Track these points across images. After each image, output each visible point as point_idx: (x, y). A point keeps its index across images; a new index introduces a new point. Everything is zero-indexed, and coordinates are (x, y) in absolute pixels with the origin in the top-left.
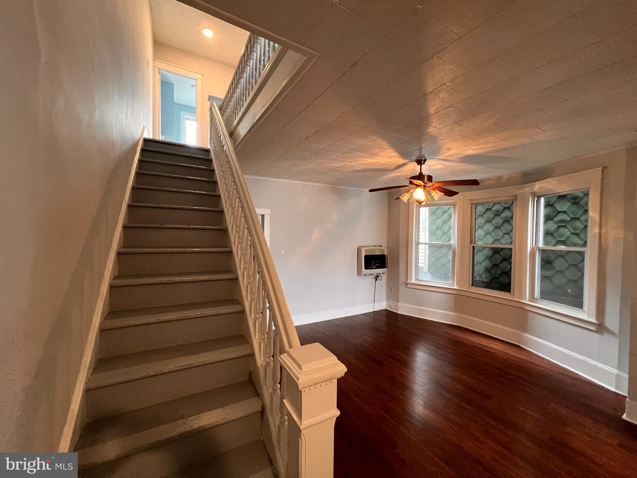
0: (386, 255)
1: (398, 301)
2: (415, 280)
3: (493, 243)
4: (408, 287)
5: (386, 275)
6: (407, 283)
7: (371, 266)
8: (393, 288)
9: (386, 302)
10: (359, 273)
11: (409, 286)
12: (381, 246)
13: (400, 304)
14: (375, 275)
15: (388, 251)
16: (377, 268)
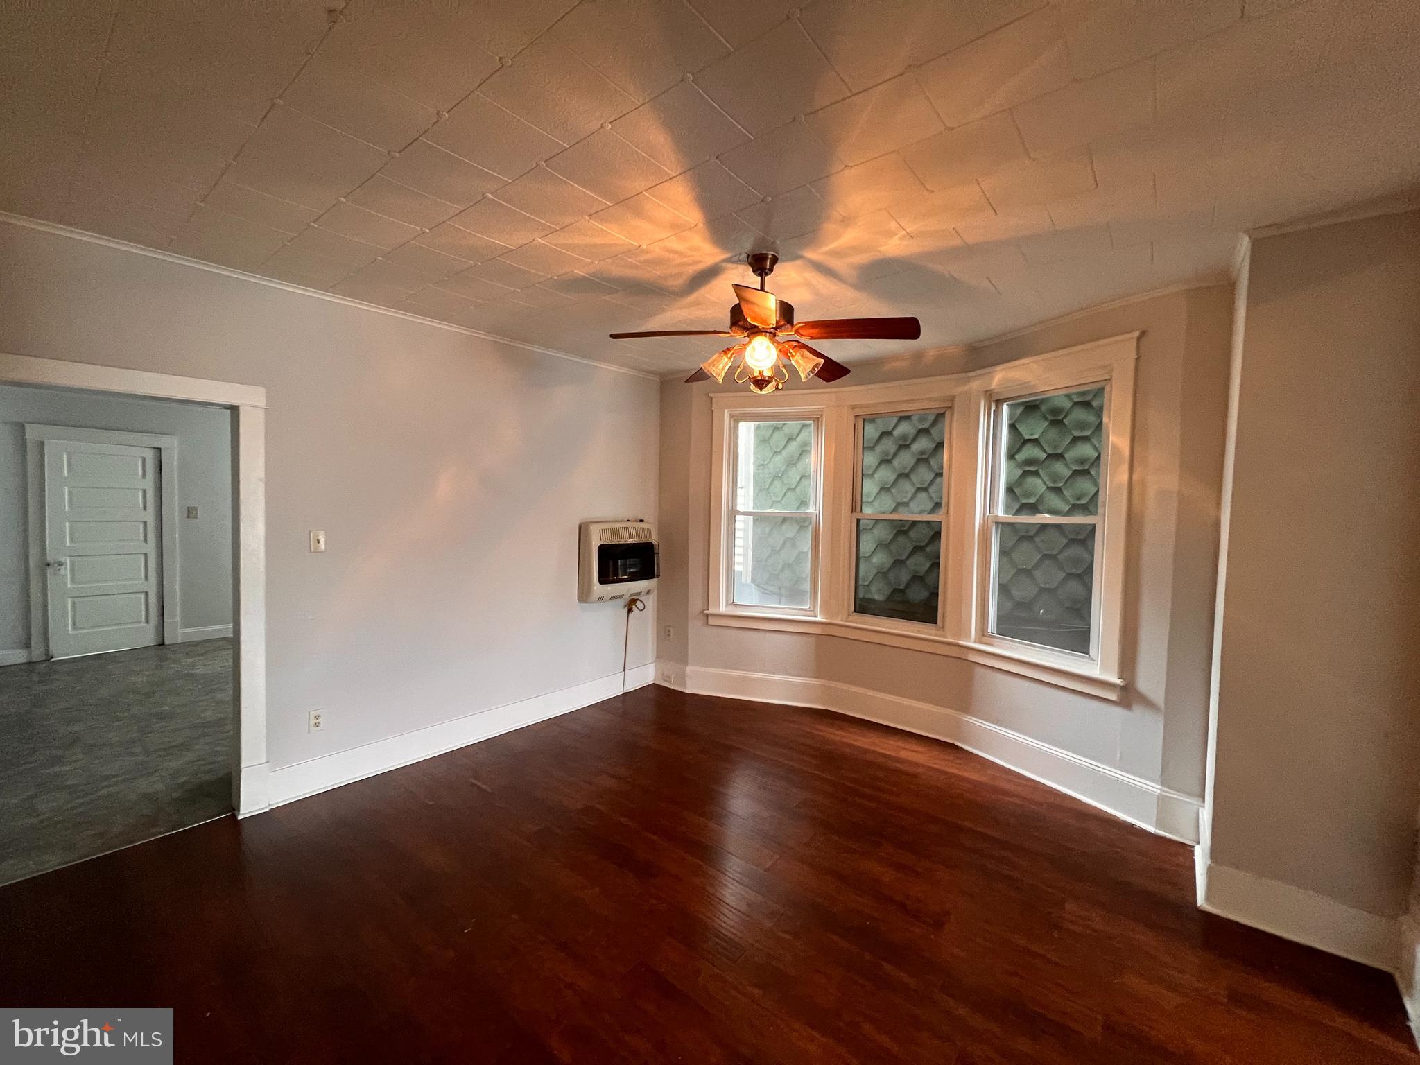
0: (655, 543)
1: (684, 660)
2: (726, 606)
3: (894, 510)
4: (709, 623)
5: (656, 596)
6: (707, 615)
7: (617, 575)
8: (672, 630)
9: (655, 666)
10: (584, 595)
11: (712, 621)
12: (642, 521)
13: (689, 669)
14: (627, 598)
15: (660, 534)
16: (634, 577)
